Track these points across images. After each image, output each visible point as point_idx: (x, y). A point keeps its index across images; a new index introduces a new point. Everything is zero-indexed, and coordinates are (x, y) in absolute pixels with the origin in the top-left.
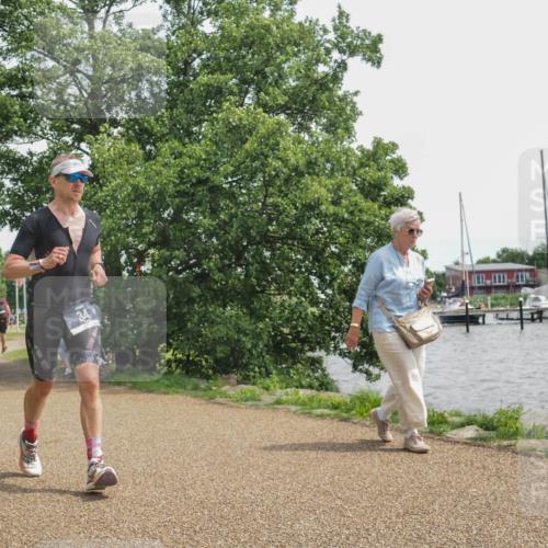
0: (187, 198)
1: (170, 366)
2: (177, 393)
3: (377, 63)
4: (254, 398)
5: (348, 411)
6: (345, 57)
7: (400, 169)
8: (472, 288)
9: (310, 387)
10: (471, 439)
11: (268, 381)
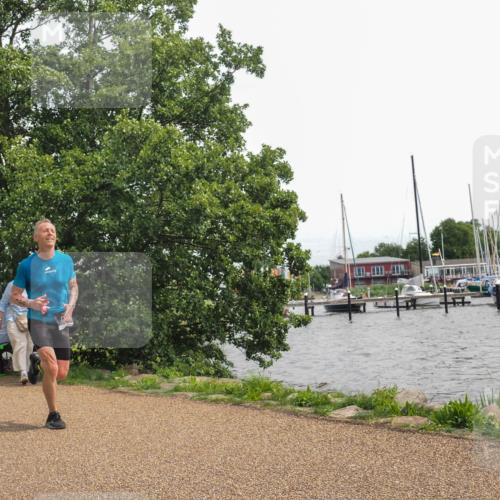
0: (91, 202)
1: (76, 359)
2: (82, 383)
3: (260, 73)
4: (154, 386)
5: (240, 395)
6: (232, 70)
7: (286, 173)
8: (354, 280)
9: (207, 374)
10: (351, 418)
11: (167, 370)
